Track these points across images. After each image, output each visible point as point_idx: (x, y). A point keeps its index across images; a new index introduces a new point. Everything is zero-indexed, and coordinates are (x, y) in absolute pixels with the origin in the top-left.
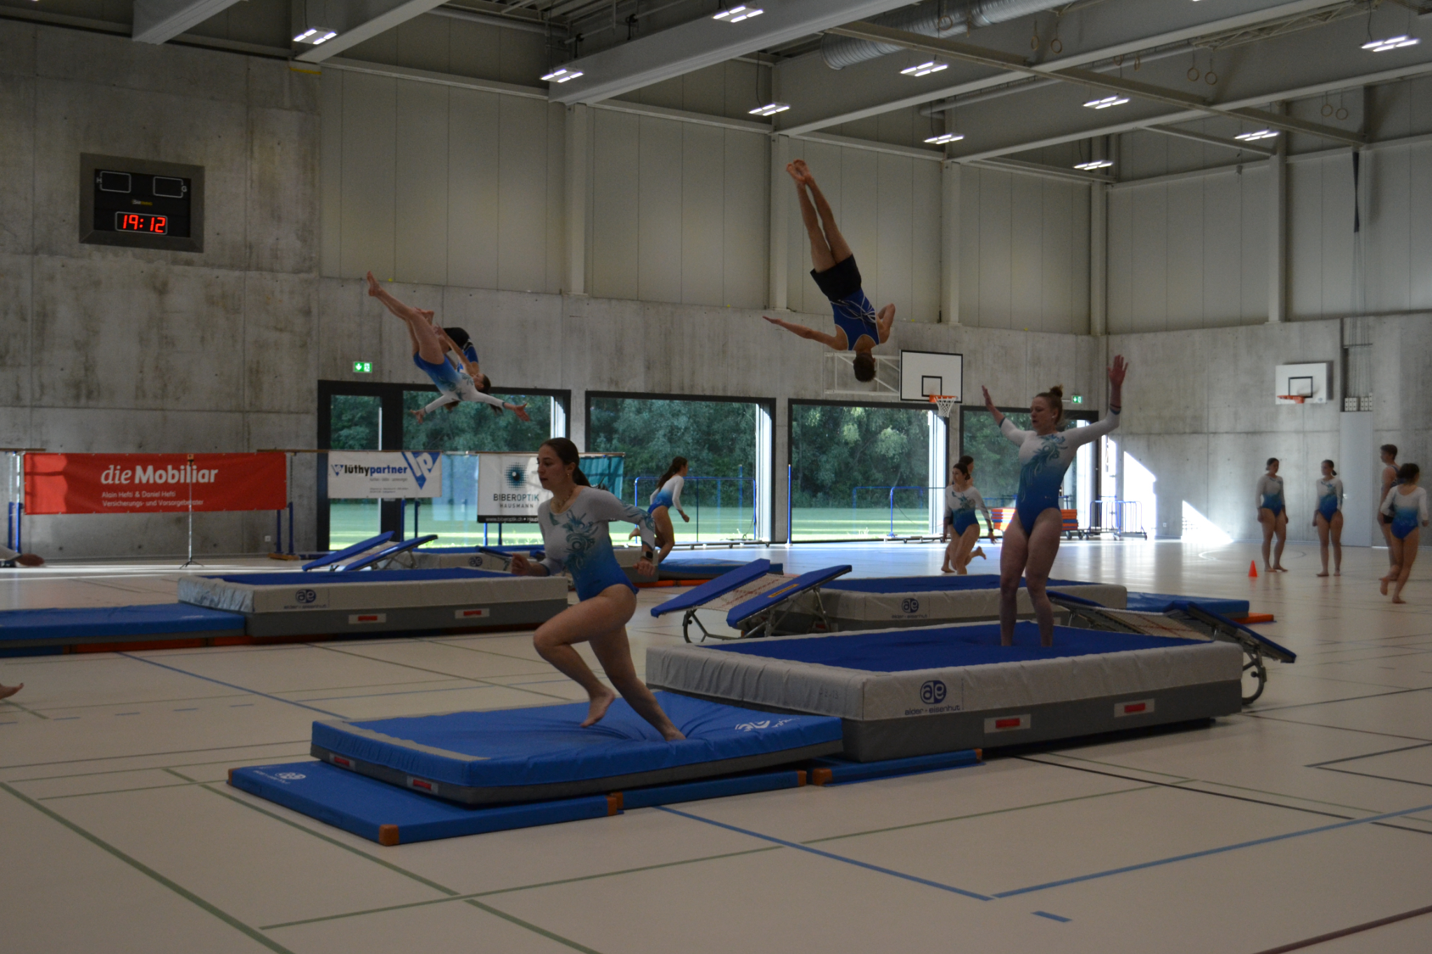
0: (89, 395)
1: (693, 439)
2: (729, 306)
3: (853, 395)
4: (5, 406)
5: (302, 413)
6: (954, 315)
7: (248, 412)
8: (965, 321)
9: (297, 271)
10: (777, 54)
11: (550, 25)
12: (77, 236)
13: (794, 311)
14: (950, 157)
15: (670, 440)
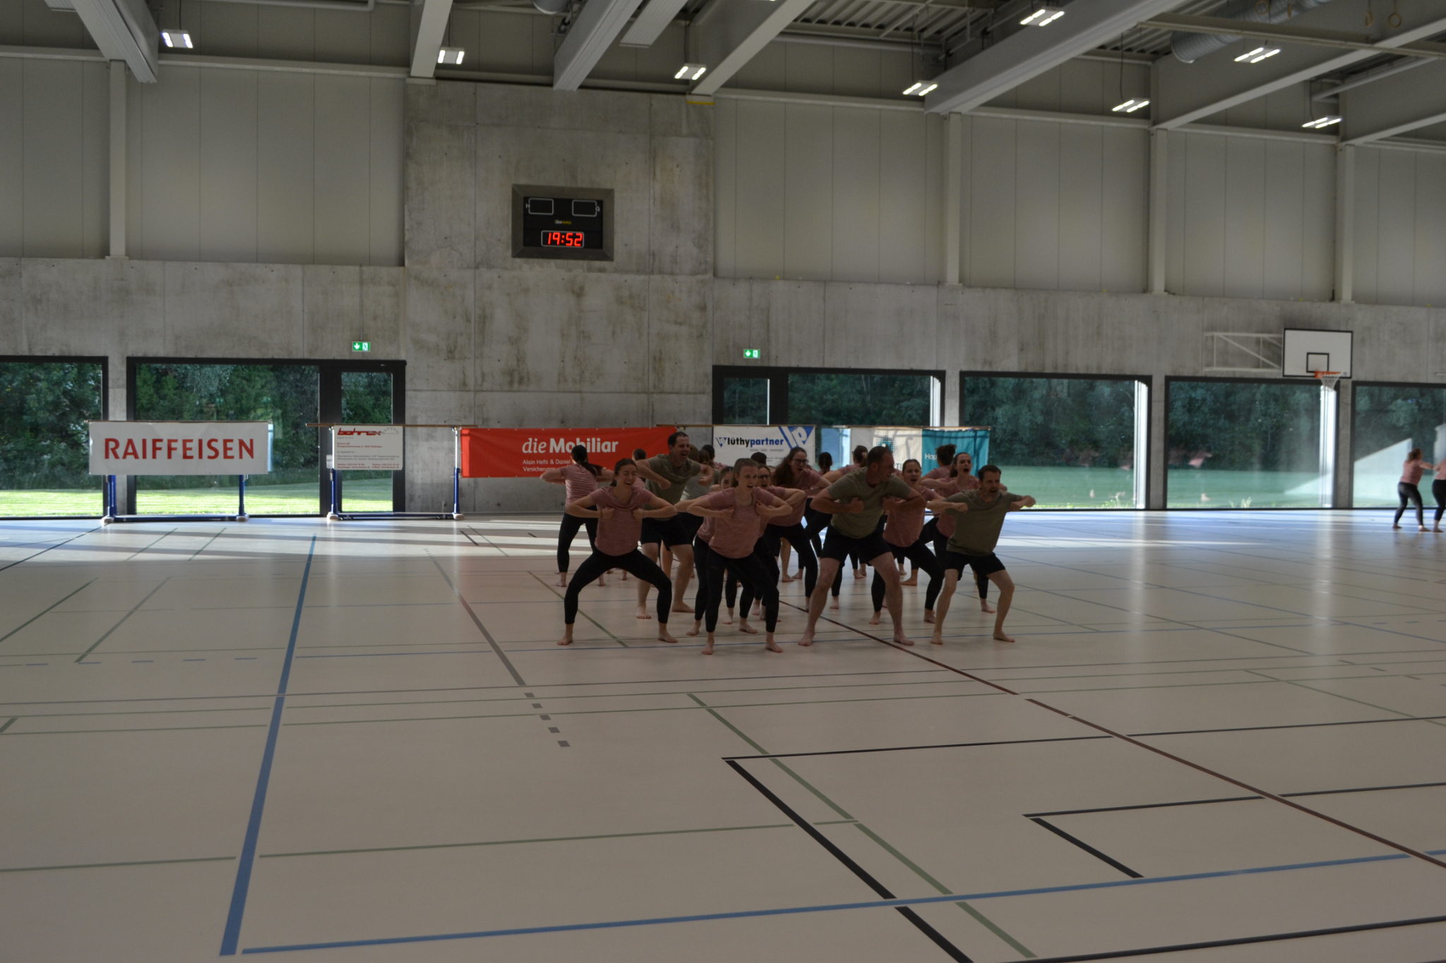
0: (521, 381)
1: (1210, 409)
2: (1105, 290)
3: (1234, 372)
4: (454, 391)
5: (700, 393)
6: (1346, 294)
7: (652, 393)
8: (1357, 298)
9: (694, 273)
10: (1155, 53)
11: (925, 45)
12: (510, 251)
13: (1174, 294)
14: (1344, 139)
15: (1189, 411)
